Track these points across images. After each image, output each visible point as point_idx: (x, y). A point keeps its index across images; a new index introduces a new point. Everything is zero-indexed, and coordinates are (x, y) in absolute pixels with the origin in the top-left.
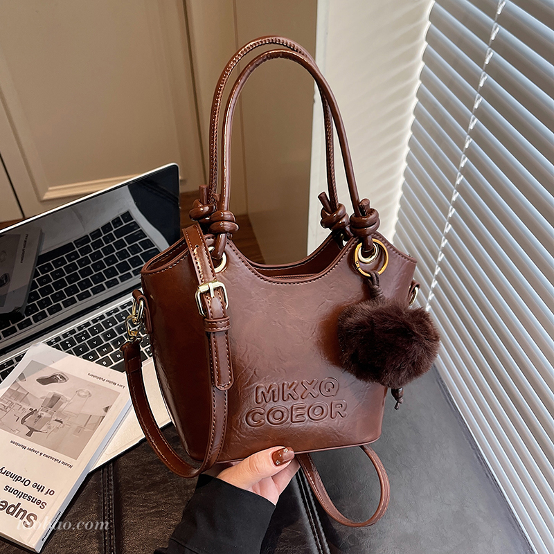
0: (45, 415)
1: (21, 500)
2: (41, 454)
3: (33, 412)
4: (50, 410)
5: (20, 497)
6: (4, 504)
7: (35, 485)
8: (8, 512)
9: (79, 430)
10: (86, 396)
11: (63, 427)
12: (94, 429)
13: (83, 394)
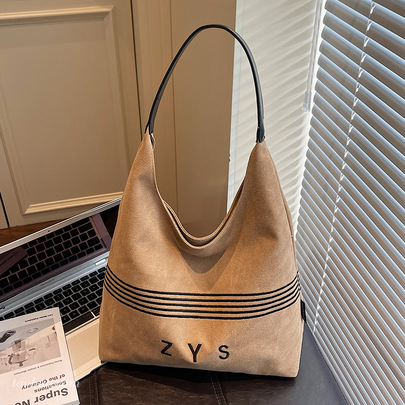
0: (20, 353)
1: (50, 389)
2: (38, 367)
3: (11, 356)
4: (20, 349)
5: (48, 388)
6: (42, 397)
7: (50, 379)
8: (48, 398)
9: (48, 345)
10: (35, 331)
11: (37, 350)
12: (56, 340)
13: (32, 331)
